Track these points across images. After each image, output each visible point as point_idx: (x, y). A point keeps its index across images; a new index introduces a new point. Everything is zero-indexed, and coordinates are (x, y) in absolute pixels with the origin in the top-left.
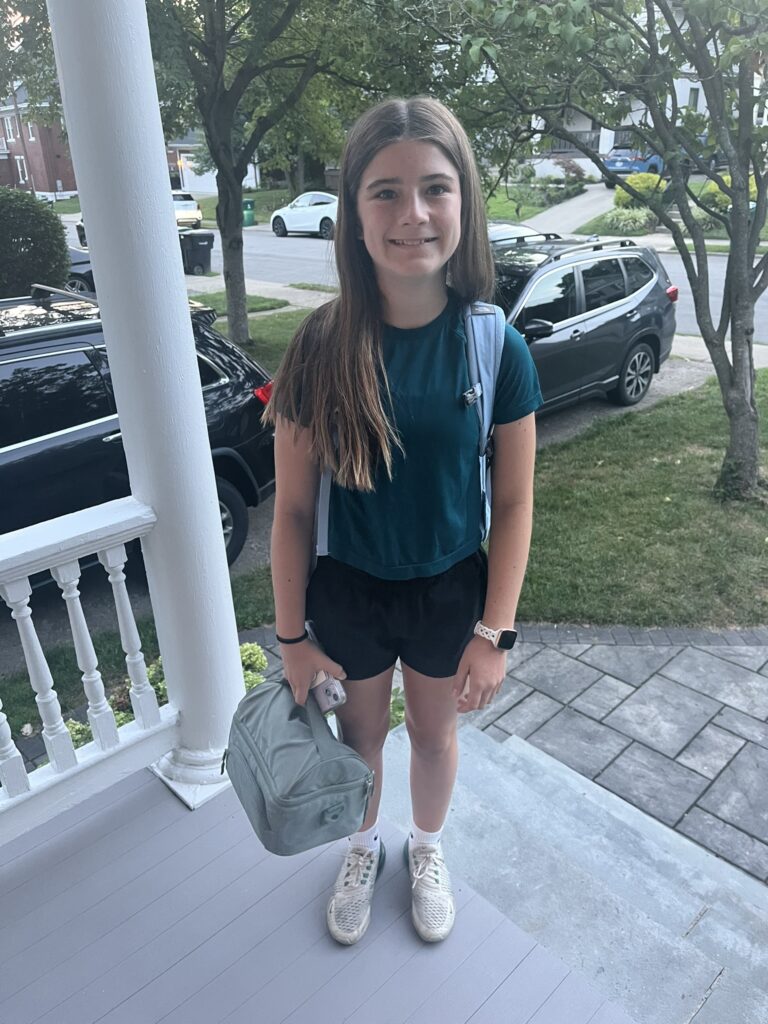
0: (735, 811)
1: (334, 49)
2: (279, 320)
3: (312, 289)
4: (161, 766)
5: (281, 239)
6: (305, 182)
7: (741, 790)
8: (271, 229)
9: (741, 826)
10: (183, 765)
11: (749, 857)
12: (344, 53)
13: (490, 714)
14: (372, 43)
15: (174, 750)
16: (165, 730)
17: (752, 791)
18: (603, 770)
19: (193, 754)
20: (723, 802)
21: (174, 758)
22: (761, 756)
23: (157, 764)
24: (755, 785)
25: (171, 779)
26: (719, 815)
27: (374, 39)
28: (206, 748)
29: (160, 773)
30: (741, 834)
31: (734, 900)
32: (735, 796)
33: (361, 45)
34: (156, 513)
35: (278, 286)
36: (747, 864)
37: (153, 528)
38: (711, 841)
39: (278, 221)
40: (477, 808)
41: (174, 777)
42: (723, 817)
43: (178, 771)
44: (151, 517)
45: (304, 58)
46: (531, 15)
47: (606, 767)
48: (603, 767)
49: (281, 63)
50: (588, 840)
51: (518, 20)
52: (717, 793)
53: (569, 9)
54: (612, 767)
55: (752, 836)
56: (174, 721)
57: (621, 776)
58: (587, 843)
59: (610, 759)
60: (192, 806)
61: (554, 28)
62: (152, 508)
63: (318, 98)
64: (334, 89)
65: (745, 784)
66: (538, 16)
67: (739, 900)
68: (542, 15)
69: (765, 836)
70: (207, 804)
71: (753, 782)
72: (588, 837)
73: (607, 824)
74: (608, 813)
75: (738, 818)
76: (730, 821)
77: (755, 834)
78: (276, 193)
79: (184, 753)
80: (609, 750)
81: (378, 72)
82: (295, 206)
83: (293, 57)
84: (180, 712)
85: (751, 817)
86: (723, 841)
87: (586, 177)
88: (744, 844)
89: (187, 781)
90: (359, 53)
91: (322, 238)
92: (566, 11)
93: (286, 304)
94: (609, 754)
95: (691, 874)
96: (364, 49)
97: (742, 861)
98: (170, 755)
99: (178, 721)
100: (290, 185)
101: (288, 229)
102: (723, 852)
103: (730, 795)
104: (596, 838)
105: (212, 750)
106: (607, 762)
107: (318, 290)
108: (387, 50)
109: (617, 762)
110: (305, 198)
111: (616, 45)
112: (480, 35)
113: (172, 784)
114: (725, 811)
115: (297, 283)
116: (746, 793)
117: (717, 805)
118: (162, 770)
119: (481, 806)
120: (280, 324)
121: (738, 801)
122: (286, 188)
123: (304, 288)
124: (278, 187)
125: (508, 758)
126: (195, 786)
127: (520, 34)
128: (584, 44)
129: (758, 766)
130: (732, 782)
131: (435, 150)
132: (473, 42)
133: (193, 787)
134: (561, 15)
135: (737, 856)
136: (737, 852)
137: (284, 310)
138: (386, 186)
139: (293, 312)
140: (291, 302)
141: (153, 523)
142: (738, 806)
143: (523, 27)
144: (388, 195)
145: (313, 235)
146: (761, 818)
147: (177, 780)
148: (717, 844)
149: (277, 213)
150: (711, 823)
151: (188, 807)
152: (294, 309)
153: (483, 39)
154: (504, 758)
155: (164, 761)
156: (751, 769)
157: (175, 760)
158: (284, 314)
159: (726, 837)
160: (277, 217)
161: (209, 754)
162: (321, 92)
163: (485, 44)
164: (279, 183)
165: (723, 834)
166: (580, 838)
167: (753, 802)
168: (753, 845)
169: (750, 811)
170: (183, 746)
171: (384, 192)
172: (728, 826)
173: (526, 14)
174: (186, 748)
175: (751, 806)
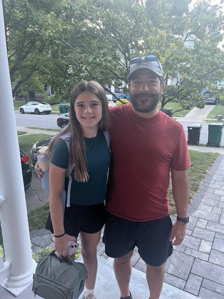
0: (172, 270)
1: (42, 65)
2: (24, 137)
3: (33, 128)
4: (4, 283)
5: (23, 114)
6: (29, 98)
7: (173, 264)
8: (19, 111)
9: (174, 275)
10: (12, 282)
11: (178, 284)
12: (45, 66)
13: (101, 252)
14: (53, 64)
15: (8, 277)
16: (6, 270)
17: (175, 264)
18: (135, 264)
19: (15, 278)
20: (169, 269)
21: (8, 280)
22: (176, 253)
23: (2, 283)
24: (176, 262)
25: (8, 287)
26: (168, 272)
27: (54, 63)
28: (19, 275)
29: (4, 286)
30: (175, 277)
31: (178, 296)
32: (171, 266)
33: (50, 64)
34: (5, 197)
35: (23, 128)
36: (178, 286)
37: (4, 202)
38: (167, 281)
39: (21, 110)
40: (106, 281)
41: (9, 286)
42: (169, 273)
43: (10, 284)
44: (4, 199)
45: (31, 66)
46: (98, 60)
47: (136, 263)
48: (135, 263)
49: (24, 67)
50: (138, 286)
51: (95, 61)
52: (167, 266)
53: (107, 59)
54: (137, 263)
55: (178, 277)
56: (9, 267)
57: (140, 265)
58: (137, 287)
59: (137, 261)
60: (16, 295)
61: (104, 64)
62: (4, 196)
63: (35, 77)
64: (40, 75)
65: (173, 262)
66: (99, 60)
67: (179, 296)
68: (100, 60)
69: (181, 276)
70: (21, 294)
71: (175, 261)
72: (138, 285)
73: (141, 280)
74: (140, 277)
75: (173, 272)
76: (171, 274)
77: (178, 276)
78: (20, 101)
79: (12, 278)
80: (136, 258)
81: (53, 71)
82: (27, 105)
83: (28, 66)
84: (10, 263)
85: (176, 272)
86: (171, 280)
87: (108, 99)
88: (176, 280)
89: (13, 287)
90: (50, 66)
91: (35, 114)
92: (106, 60)
93: (26, 133)
94: (136, 259)
95: (166, 291)
96: (51, 65)
97: (176, 285)
98: (7, 279)
99: (10, 267)
100: (25, 99)
101: (25, 112)
102: (171, 283)
103: (170, 266)
104: (140, 285)
105: (22, 275)
106: (136, 262)
107: (35, 129)
108: (57, 66)
109: (139, 261)
110: (30, 103)
111: (120, 69)
112: (85, 64)
113: (8, 289)
114: (170, 271)
115: (29, 127)
116: (174, 265)
117: (167, 270)
118: (4, 285)
119: (108, 280)
120: (24, 139)
121: (172, 268)
122: (23, 100)
123: (31, 128)
124: (21, 100)
125: (110, 264)
126: (17, 288)
127: (95, 65)
128: (112, 68)
129: (176, 256)
130: (170, 262)
131: (94, 95)
132: (83, 66)
133: (16, 289)
134: (105, 61)
135: (175, 284)
136: (175, 283)
137: (25, 135)
138: (81, 104)
139: (28, 135)
140: (27, 132)
141: (5, 201)
142: (173, 269)
143: (96, 63)
144: (82, 106)
145: (32, 113)
146: (179, 271)
147: (10, 287)
148: (169, 281)
149: (21, 107)
150: (166, 275)
151: (15, 296)
152: (28, 134)
153: (86, 65)
154: (109, 264)
155: (5, 281)
156: (174, 257)
157: (9, 281)
158: (26, 136)
159: (171, 279)
160: (21, 108)
161: (21, 277)
162: (36, 75)
163: (86, 66)
164: (21, 99)
165: (170, 278)
166: (135, 285)
167: (176, 267)
168: (178, 280)
169: (176, 270)
170: (11, 275)
171: (81, 105)
172: (171, 275)
173: (96, 60)
174: (12, 276)
175: (176, 268)
